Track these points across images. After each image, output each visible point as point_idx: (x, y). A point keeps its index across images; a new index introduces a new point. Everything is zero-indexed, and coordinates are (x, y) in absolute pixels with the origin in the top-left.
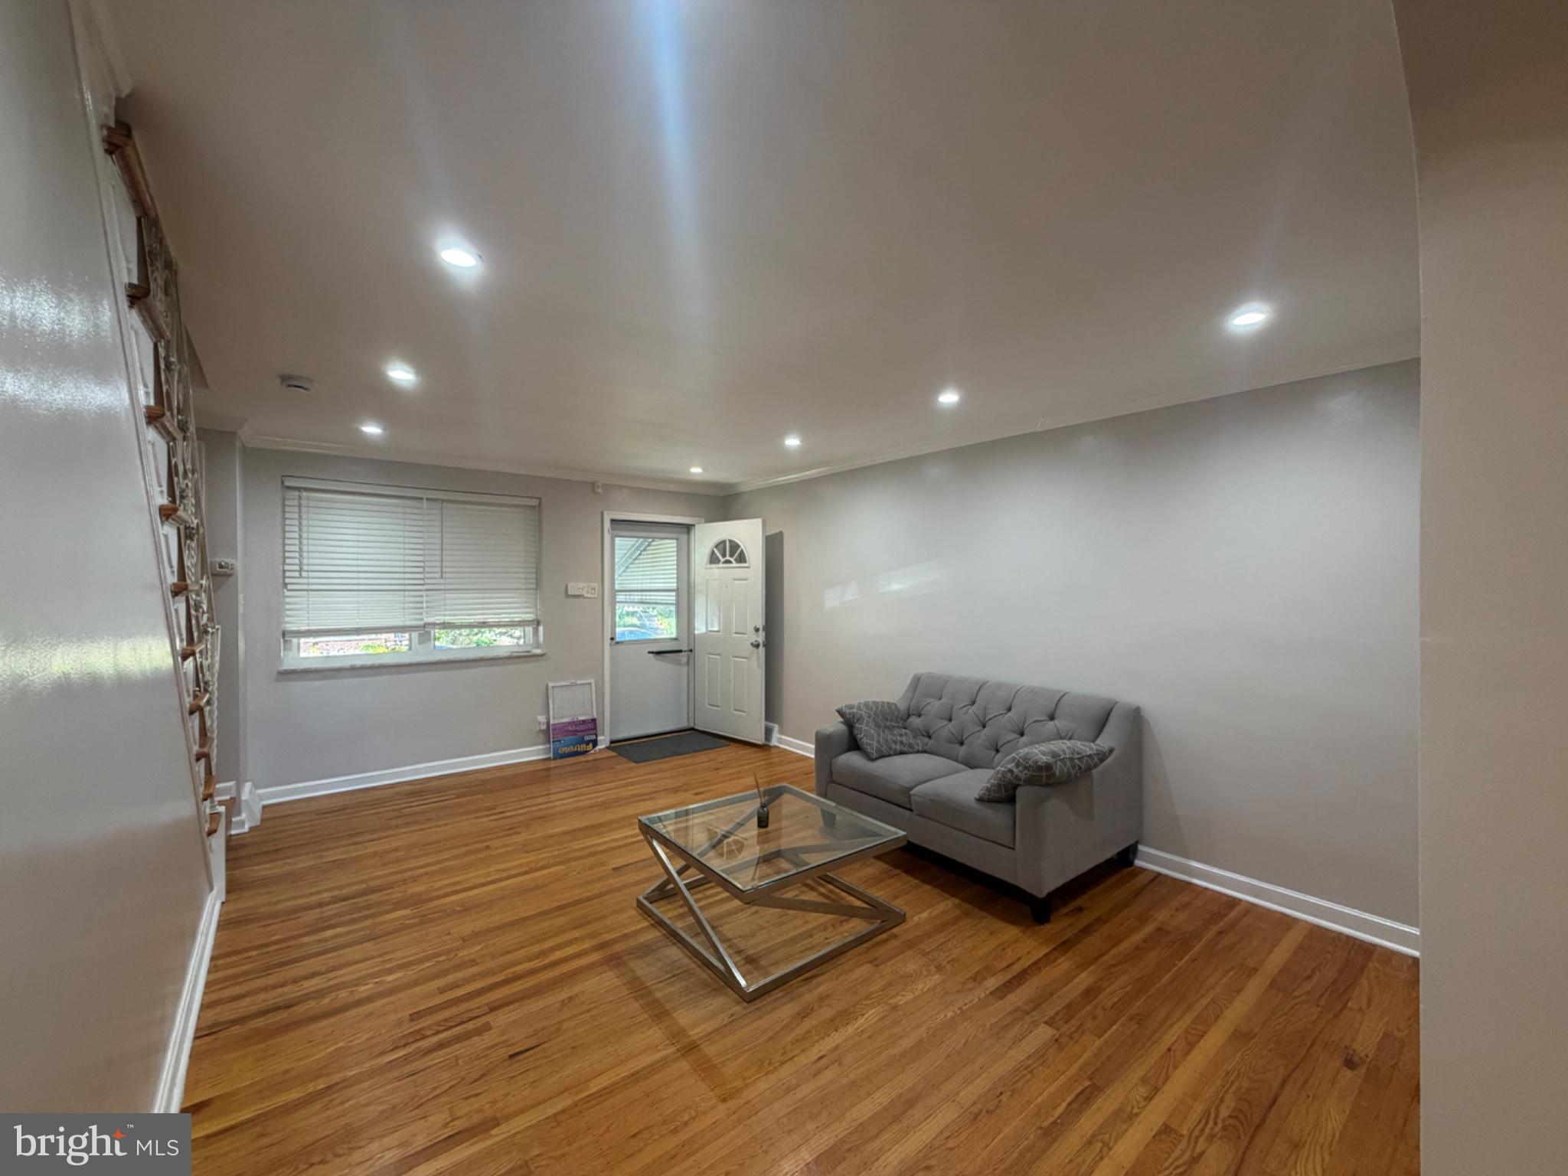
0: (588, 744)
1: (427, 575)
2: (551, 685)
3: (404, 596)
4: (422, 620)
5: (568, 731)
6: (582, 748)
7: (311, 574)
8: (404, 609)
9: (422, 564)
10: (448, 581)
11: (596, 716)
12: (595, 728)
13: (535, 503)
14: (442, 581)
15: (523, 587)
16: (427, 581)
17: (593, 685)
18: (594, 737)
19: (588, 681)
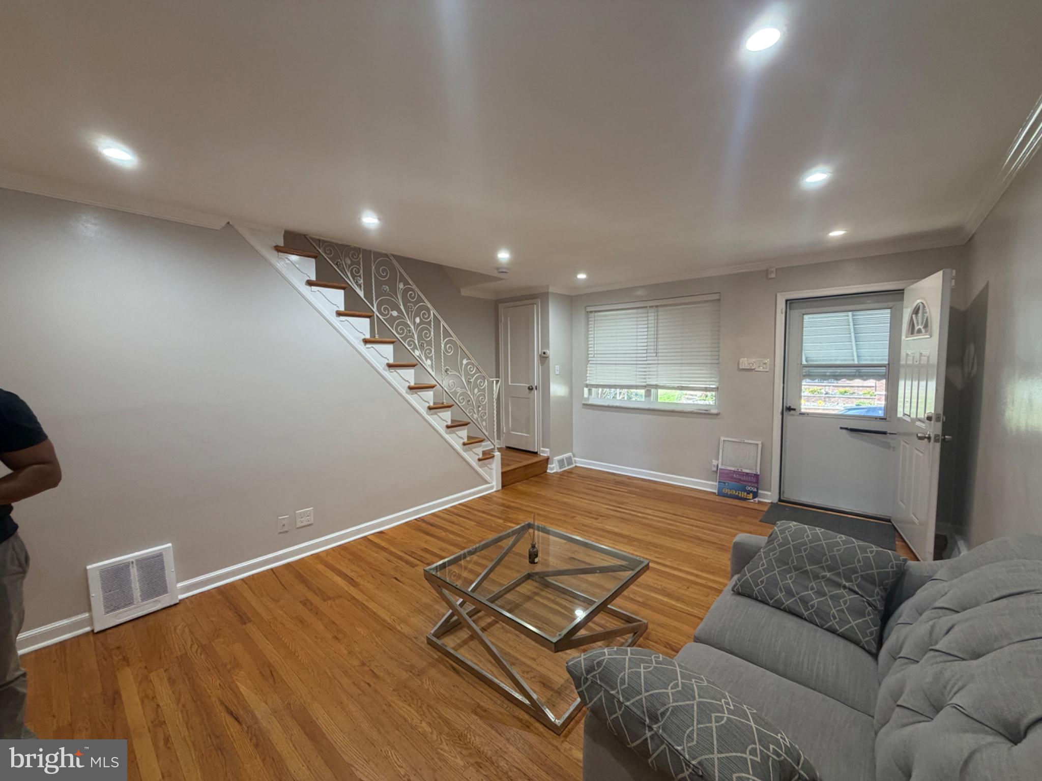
0: (748, 493)
1: (649, 355)
2: (722, 439)
3: (636, 368)
4: (646, 382)
5: (732, 477)
6: (744, 494)
7: (598, 356)
8: (636, 375)
9: (646, 348)
10: (660, 358)
11: (759, 473)
12: (757, 482)
13: (716, 297)
14: (656, 358)
15: (709, 362)
16: (649, 358)
17: (760, 446)
18: (755, 490)
19: (756, 442)
